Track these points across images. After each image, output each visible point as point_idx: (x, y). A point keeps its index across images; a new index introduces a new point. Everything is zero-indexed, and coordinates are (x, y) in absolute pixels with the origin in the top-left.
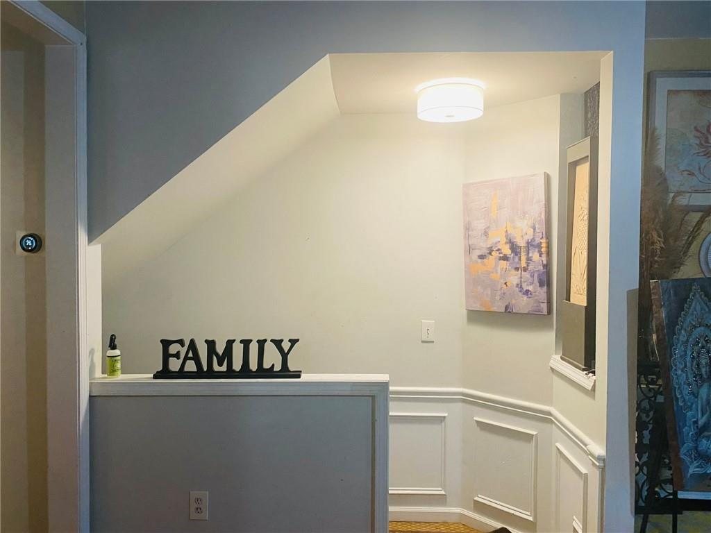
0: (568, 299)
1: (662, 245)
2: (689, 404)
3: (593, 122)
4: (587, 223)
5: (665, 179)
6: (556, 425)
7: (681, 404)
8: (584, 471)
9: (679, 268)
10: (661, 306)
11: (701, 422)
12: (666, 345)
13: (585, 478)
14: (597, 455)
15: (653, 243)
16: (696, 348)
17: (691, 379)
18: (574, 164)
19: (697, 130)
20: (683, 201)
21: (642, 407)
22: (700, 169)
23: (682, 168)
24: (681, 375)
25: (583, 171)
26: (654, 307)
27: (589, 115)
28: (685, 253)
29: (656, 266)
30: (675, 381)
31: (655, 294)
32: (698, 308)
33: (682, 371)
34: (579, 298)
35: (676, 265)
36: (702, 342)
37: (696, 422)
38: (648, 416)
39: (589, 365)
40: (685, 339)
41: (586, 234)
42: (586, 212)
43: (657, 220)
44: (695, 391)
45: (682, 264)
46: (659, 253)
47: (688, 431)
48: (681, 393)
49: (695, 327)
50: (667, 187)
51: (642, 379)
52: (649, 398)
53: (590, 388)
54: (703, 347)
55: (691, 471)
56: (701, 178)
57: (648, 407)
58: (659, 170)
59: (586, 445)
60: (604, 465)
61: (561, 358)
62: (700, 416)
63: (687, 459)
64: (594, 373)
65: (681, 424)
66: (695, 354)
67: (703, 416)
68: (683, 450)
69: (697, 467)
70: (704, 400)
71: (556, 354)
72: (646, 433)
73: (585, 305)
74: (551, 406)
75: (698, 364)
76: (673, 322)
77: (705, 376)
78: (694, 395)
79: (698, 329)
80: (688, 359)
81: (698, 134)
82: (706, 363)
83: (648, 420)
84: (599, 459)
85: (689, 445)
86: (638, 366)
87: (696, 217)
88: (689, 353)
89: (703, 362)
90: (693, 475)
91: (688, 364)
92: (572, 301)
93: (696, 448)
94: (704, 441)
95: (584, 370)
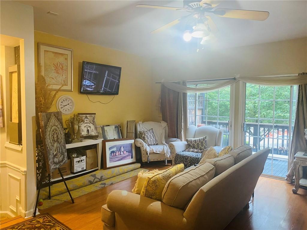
0: (11, 121)
1: (44, 102)
2: (51, 149)
3: (18, 59)
4: (17, 94)
5: (45, 79)
6: (8, 167)
7: (49, 149)
8: (19, 178)
9: (49, 109)
10: (42, 121)
11: (55, 154)
12: (44, 132)
13: (19, 181)
14: (23, 171)
15: (41, 101)
16: (53, 132)
17: (52, 142)
18: (12, 73)
19: (54, 65)
20: (50, 87)
21: (39, 155)
22: (55, 77)
23: (50, 77)
24: (48, 141)
25: (15, 76)
26: (40, 121)
27: (17, 56)
28: (51, 104)
29: (42, 109)
30: (47, 142)
31: (40, 117)
32: (53, 121)
33: (49, 139)
34: (15, 120)
35: (48, 108)
36: (55, 131)
37: (53, 154)
38: (41, 158)
39: (20, 142)
40: (50, 130)
41: (17, 98)
42: (17, 90)
43: (42, 93)
44: (53, 145)
45: (50, 108)
46: (43, 104)
47: (51, 157)
48: (49, 146)
49: (53, 126)
50: (45, 83)
51: (39, 146)
52: (41, 151)
53: (20, 150)
54: (55, 132)
55: (52, 168)
56: (56, 80)
57: (41, 154)
58: (42, 76)
59: (19, 169)
60: (26, 174)
61: (9, 142)
62: (54, 152)
63: (51, 164)
64: (22, 145)
65: (49, 154)
66: (53, 134)
67: (55, 151)
68: (50, 162)
69: (54, 166)
70: (56, 147)
71: (7, 141)
72: (41, 163)
73: (18, 122)
74: (6, 161)
75: (54, 137)
76: (46, 126)
77: (56, 140)
78: (52, 146)
79: (53, 127)
80: (51, 136)
81: (54, 66)
82: (56, 137)
83: (41, 159)
84: (24, 172)
85: (51, 160)
86: (36, 142)
87: (54, 93)
88: (51, 134)
89: (55, 136)
90: (53, 169)
91: (51, 137)
92: (13, 122)
93: (53, 161)
94: (56, 159)
95: (18, 145)
